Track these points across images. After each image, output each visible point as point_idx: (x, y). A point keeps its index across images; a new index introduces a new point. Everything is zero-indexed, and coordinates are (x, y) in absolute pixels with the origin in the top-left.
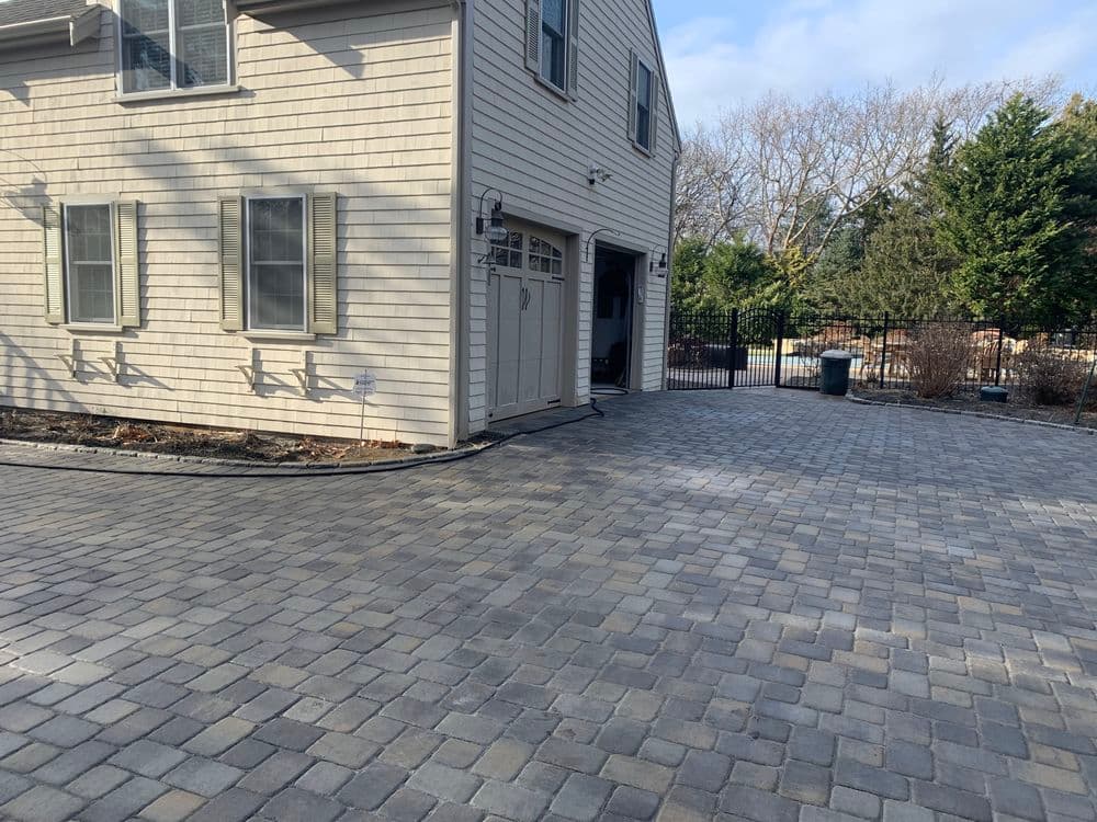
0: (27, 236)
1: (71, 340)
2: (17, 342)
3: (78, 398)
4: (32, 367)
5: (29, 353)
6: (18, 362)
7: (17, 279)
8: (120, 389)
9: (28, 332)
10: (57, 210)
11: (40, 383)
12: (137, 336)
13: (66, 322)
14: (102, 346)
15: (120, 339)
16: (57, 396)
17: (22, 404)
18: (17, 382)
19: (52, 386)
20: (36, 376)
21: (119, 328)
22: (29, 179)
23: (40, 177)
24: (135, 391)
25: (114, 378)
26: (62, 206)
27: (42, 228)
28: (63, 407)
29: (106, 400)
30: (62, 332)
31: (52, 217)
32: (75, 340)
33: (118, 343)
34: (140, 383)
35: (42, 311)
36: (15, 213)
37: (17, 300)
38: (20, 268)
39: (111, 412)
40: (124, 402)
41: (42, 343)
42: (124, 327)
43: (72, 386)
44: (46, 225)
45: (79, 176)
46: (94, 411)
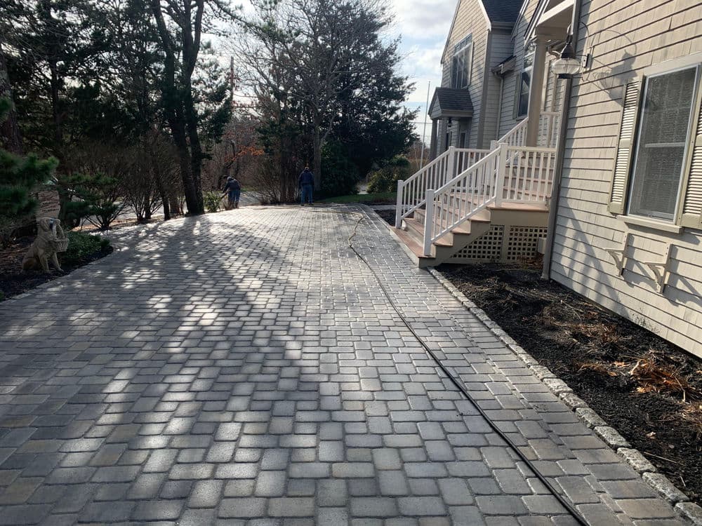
0: (609, 119)
1: (626, 234)
2: (584, 227)
3: (623, 299)
4: (591, 256)
5: (590, 240)
6: (581, 248)
7: (592, 164)
8: (664, 303)
9: (593, 219)
10: (639, 86)
11: (593, 273)
12: (697, 242)
13: (625, 214)
14: (654, 246)
15: (676, 242)
16: (605, 291)
17: (577, 288)
18: (578, 267)
19: (603, 280)
20: (592, 265)
21: (676, 228)
22: (620, 55)
23: (631, 51)
24: (680, 311)
25: (659, 288)
26: (644, 78)
27: (621, 108)
28: (607, 304)
29: (648, 311)
30: (619, 223)
31: (633, 95)
32: (630, 235)
33: (672, 246)
34: (689, 303)
35: (606, 198)
36: (604, 95)
37: (590, 186)
38: (597, 153)
39: (651, 326)
40: (665, 319)
41: (601, 232)
42: (684, 228)
43: (619, 284)
44: (625, 105)
45: (669, 38)
46: (634, 319)
